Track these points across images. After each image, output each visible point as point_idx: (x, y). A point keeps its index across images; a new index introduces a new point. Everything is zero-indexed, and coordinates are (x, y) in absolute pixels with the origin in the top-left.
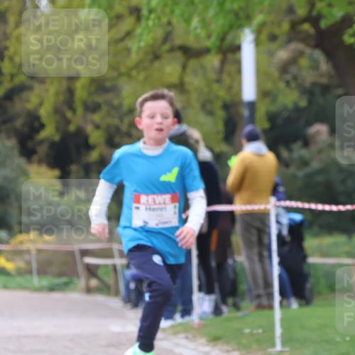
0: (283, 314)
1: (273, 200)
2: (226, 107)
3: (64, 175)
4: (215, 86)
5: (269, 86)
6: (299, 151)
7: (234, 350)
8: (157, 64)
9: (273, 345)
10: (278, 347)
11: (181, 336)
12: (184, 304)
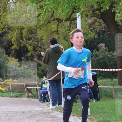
3: (20, 60)
4: (68, 31)
5: (86, 31)
6: (95, 52)
7: (75, 115)
10: (89, 114)
11: (58, 111)
12: (59, 101)
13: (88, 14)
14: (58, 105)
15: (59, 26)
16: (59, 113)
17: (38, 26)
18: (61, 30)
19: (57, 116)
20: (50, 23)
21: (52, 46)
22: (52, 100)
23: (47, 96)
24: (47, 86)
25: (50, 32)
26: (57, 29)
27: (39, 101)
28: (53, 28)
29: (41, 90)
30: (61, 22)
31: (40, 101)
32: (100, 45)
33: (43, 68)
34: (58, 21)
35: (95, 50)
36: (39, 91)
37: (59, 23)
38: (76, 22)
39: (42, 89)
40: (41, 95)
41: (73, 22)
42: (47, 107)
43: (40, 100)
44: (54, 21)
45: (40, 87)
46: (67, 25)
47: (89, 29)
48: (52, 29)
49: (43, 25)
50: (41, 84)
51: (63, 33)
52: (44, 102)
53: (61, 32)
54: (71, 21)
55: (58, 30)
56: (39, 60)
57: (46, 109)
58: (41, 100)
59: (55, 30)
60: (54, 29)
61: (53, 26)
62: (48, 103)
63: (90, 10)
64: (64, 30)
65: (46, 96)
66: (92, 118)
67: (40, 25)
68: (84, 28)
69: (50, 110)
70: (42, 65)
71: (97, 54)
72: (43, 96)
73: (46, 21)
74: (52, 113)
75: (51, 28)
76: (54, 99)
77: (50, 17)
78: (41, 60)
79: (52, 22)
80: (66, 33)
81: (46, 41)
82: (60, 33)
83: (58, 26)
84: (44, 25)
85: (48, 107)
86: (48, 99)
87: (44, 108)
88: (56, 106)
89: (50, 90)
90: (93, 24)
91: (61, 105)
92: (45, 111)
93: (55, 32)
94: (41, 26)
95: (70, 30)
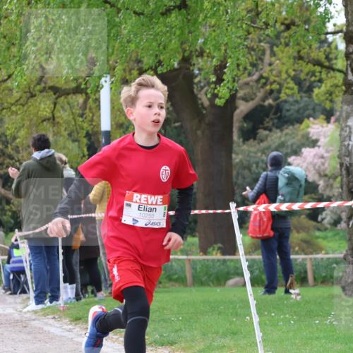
2: (88, 135)
8: (32, 100)
11: (50, 317)
12: (52, 291)
13: (128, 78)
14: (51, 302)
16: (52, 321)
18: (63, 115)
19: (46, 328)
20: (35, 98)
21: (37, 155)
23: (22, 279)
24: (23, 253)
25: (35, 119)
26: (53, 112)
27: (4, 291)
28: (42, 111)
29: (8, 262)
30: (63, 95)
31: (6, 291)
33: (14, 209)
34: (55, 94)
36: (3, 267)
37: (57, 99)
38: (100, 95)
40: (7, 277)
42: (22, 306)
43: (4, 289)
44: (45, 94)
45: (5, 255)
46: (78, 104)
48: (40, 113)
49: (17, 101)
50: (8, 248)
51: (68, 123)
52: (15, 293)
53: (62, 119)
54: (87, 94)
55: (55, 116)
56: (7, 187)
57: (21, 311)
58: (7, 288)
59: (48, 115)
60: (47, 112)
61: (44, 106)
62: (24, 296)
63: (134, 69)
64: (69, 115)
65: (20, 278)
67: (9, 100)
69: (28, 315)
70: (12, 201)
72: (13, 279)
73: (25, 92)
74: (33, 323)
75: (39, 110)
76: (39, 287)
77: (35, 83)
79: (41, 94)
80: (76, 124)
81: (24, 142)
82: (61, 122)
83: (55, 104)
84: (19, 103)
86: (25, 286)
87: (13, 308)
88: (44, 304)
91: (57, 301)
92: (17, 316)
93: (49, 119)
94: (12, 105)
95: (84, 116)
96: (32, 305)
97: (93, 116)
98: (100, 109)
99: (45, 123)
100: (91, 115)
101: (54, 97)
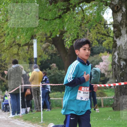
0: (43, 113)
1: (41, 84)
2: (29, 59)
4: (27, 54)
5: (40, 54)
6: (48, 71)
7: (30, 123)
8: (11, 48)
9: (41, 121)
10: (42, 122)
11: (17, 119)
12: (18, 111)
13: (42, 40)
14: (17, 114)
15: (19, 50)
16: (17, 121)
17: (2, 50)
18: (21, 53)
19: (16, 123)
20: (12, 48)
22: (12, 110)
24: (8, 98)
25: (12, 54)
26: (18, 52)
27: (2, 111)
29: (3, 101)
31: (3, 111)
32: (52, 65)
33: (5, 84)
34: (19, 46)
35: (48, 69)
36: (2, 103)
38: (33, 46)
39: (5, 101)
40: (3, 106)
41: (31, 46)
45: (2, 99)
46: (26, 49)
47: (43, 52)
48: (14, 52)
49: (6, 49)
50: (3, 97)
52: (5, 111)
53: (21, 54)
54: (29, 46)
57: (7, 118)
58: (3, 110)
60: (16, 52)
61: (15, 50)
62: (9, 112)
63: (44, 37)
64: (23, 53)
65: (7, 106)
66: (44, 124)
67: (4, 48)
68: (39, 51)
69: (10, 119)
70: (5, 81)
71: (49, 72)
72: (5, 107)
73: (9, 46)
74: (11, 121)
77: (12, 43)
78: (4, 77)
79: (14, 46)
80: (25, 55)
82: (20, 55)
84: (7, 49)
85: (9, 116)
86: (9, 109)
87: (5, 116)
88: (15, 115)
89: (11, 102)
90: (46, 48)
91: (19, 114)
92: (6, 119)
93: (16, 54)
94: (5, 50)
96: (11, 115)
97: (31, 53)
98: (33, 51)
99: (15, 55)
100: (30, 53)
101: (18, 47)
